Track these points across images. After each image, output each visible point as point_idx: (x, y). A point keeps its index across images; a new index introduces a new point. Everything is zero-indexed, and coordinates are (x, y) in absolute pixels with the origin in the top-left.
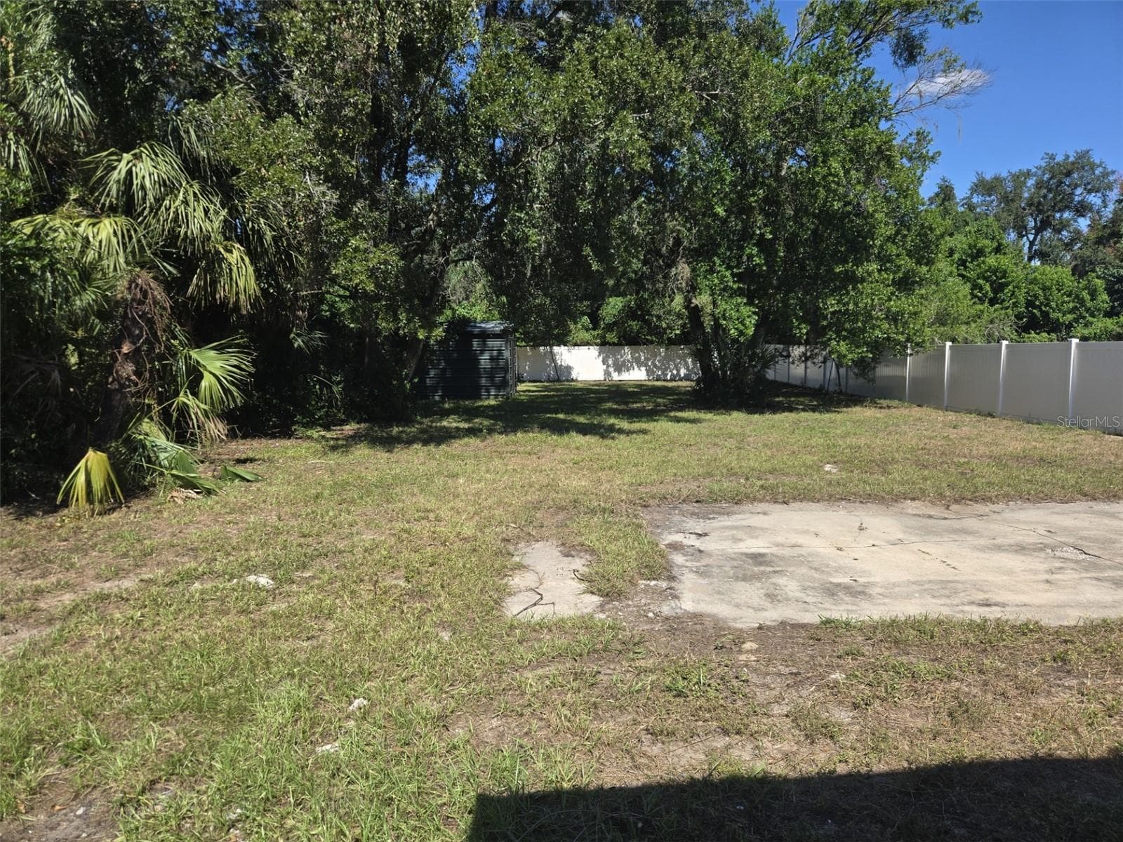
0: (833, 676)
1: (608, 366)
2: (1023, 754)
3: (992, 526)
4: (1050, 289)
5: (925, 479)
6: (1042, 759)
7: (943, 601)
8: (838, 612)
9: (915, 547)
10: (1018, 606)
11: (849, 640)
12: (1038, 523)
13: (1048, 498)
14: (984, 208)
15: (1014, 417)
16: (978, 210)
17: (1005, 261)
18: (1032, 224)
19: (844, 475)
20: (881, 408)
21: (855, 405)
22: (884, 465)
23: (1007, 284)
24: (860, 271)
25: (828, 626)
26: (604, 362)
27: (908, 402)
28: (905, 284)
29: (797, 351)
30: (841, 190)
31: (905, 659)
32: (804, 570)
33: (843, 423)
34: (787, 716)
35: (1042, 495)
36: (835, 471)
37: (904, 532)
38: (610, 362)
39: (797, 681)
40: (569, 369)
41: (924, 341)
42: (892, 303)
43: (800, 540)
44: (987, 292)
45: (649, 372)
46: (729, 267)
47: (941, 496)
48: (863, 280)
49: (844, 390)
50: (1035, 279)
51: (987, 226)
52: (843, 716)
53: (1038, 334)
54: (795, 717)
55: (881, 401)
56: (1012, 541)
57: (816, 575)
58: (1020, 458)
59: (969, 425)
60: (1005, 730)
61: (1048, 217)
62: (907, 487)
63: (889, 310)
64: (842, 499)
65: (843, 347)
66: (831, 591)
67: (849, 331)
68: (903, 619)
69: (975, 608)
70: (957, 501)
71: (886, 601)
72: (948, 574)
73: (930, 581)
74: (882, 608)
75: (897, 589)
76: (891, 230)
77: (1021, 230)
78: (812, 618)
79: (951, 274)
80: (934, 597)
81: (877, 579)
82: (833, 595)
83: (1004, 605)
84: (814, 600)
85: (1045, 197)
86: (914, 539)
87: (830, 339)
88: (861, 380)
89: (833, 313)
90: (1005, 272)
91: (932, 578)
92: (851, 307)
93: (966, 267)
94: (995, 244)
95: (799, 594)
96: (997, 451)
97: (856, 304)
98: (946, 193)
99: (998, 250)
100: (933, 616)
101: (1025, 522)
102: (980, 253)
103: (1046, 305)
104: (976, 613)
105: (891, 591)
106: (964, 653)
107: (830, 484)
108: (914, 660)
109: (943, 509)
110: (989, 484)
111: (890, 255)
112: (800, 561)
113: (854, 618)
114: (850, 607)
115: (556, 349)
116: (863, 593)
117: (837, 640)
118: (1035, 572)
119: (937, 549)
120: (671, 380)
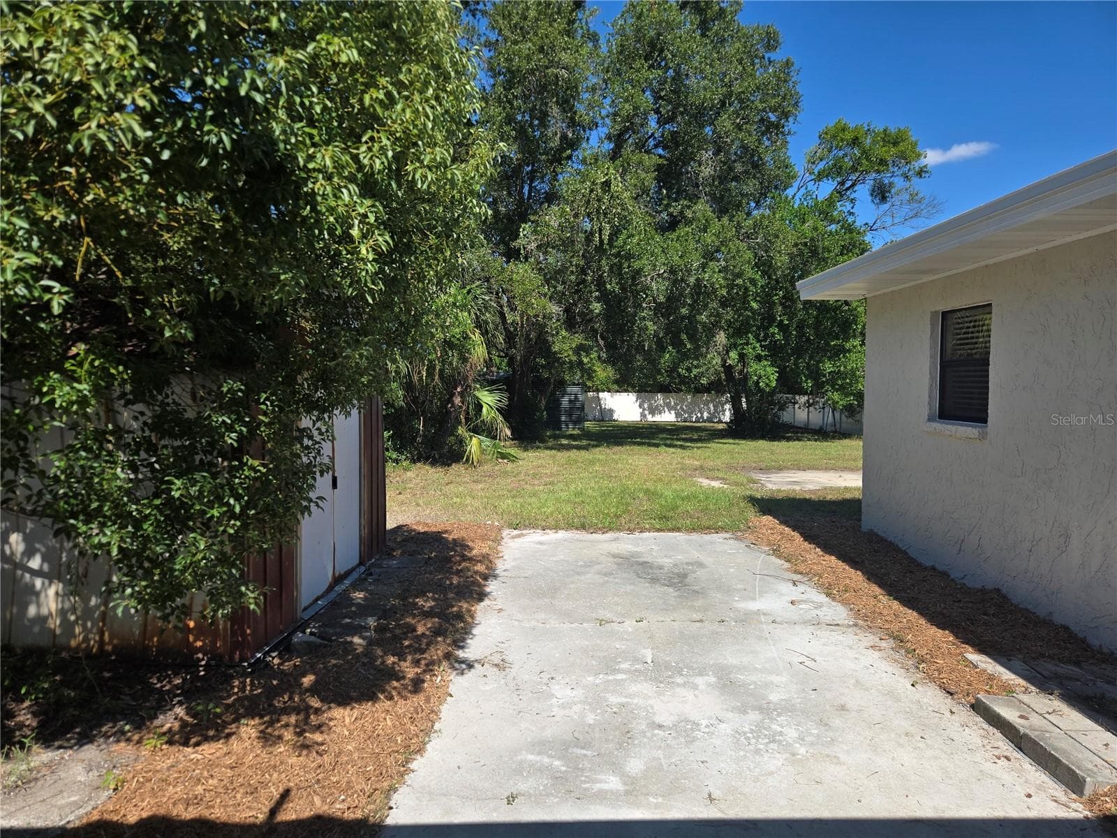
1: (644, 410)
24: (848, 346)
26: (640, 406)
29: (803, 399)
38: (646, 406)
40: (611, 411)
45: (677, 415)
46: (759, 341)
48: (849, 351)
49: (838, 428)
67: (840, 386)
87: (827, 391)
88: (851, 421)
89: (829, 373)
92: (842, 369)
97: (845, 367)
115: (601, 395)
120: (697, 421)
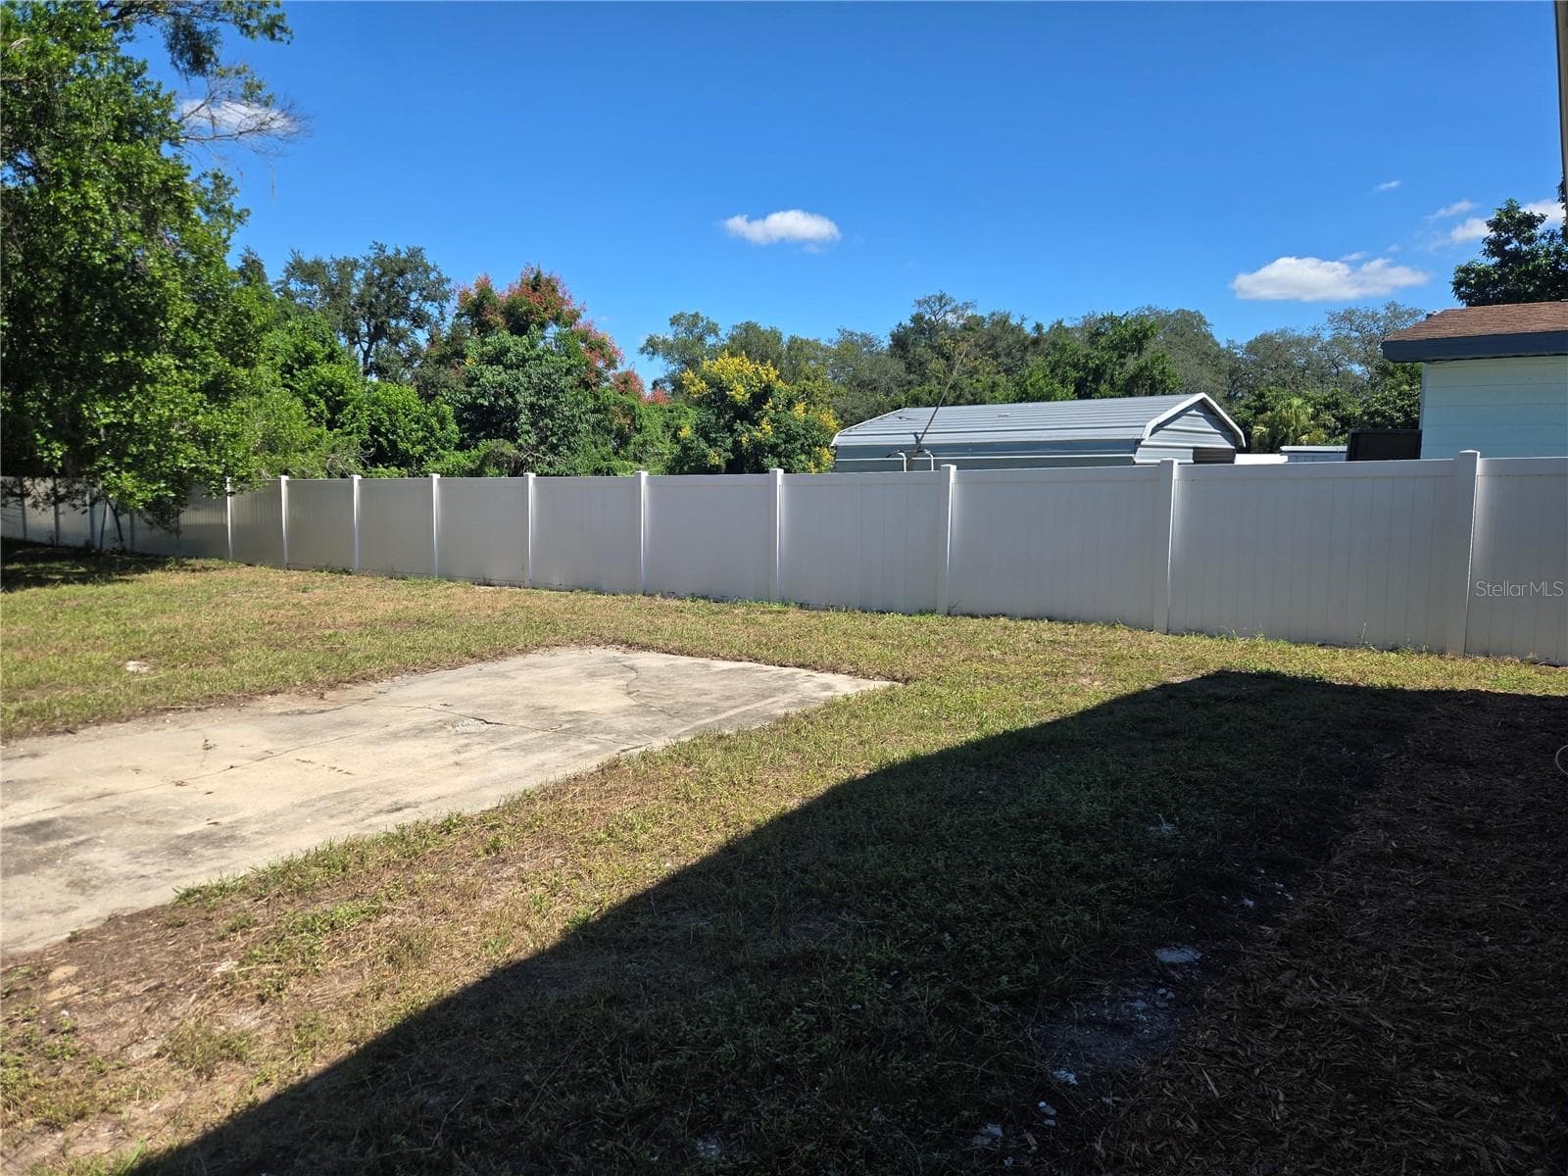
0: (219, 969)
2: (481, 974)
3: (383, 711)
4: (396, 413)
5: (285, 663)
6: (504, 971)
7: (345, 819)
8: (201, 875)
9: (291, 757)
10: (431, 801)
11: (230, 909)
12: (431, 697)
13: (435, 666)
14: (305, 299)
15: (373, 572)
16: (298, 301)
17: (339, 373)
18: (364, 329)
19: (162, 673)
20: (194, 571)
21: (152, 569)
22: (222, 652)
23: (346, 404)
24: (148, 365)
25: (192, 900)
27: (234, 560)
28: (218, 391)
29: (41, 487)
30: (107, 236)
31: (317, 909)
32: (128, 829)
33: (141, 598)
34: (158, 1055)
35: (429, 664)
36: (145, 669)
37: (272, 740)
39: (161, 996)
41: (249, 475)
42: (199, 417)
43: (111, 784)
44: (322, 411)
47: (311, 682)
48: (153, 379)
49: (128, 547)
50: (378, 398)
51: (316, 324)
52: (246, 1020)
53: (387, 468)
54: (174, 1052)
55: (192, 561)
56: (407, 725)
57: (152, 831)
58: (395, 622)
59: (322, 588)
60: (457, 954)
61: (382, 323)
62: (262, 677)
63: (195, 427)
64: (168, 710)
65: (128, 481)
66: (182, 849)
67: (136, 457)
68: (301, 856)
69: (383, 818)
70: (331, 687)
71: (269, 839)
72: (343, 783)
73: (322, 798)
74: (265, 851)
75: (279, 820)
76: (189, 310)
77: (353, 335)
78: (162, 895)
79: (274, 383)
80: (332, 817)
81: (248, 813)
82: (186, 853)
83: (416, 805)
84: (156, 869)
85: (377, 297)
86: (286, 746)
87: (104, 469)
88: (159, 532)
89: (107, 427)
90: (342, 387)
91: (323, 793)
92: (137, 418)
93: (293, 376)
94: (328, 350)
95: (127, 868)
96: (366, 616)
97: (144, 416)
98: (252, 270)
99: (331, 357)
100: (338, 842)
101: (417, 699)
102: (308, 360)
103: (393, 433)
104: (388, 824)
105: (272, 826)
106: (387, 877)
107: (144, 690)
108: (329, 907)
109: (315, 700)
110: (368, 658)
111: (191, 348)
112: (117, 816)
113: (228, 877)
114: (216, 864)
116: (232, 837)
117: (211, 916)
118: (440, 756)
119: (321, 753)
